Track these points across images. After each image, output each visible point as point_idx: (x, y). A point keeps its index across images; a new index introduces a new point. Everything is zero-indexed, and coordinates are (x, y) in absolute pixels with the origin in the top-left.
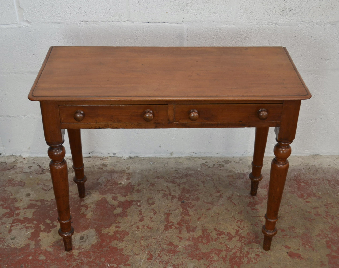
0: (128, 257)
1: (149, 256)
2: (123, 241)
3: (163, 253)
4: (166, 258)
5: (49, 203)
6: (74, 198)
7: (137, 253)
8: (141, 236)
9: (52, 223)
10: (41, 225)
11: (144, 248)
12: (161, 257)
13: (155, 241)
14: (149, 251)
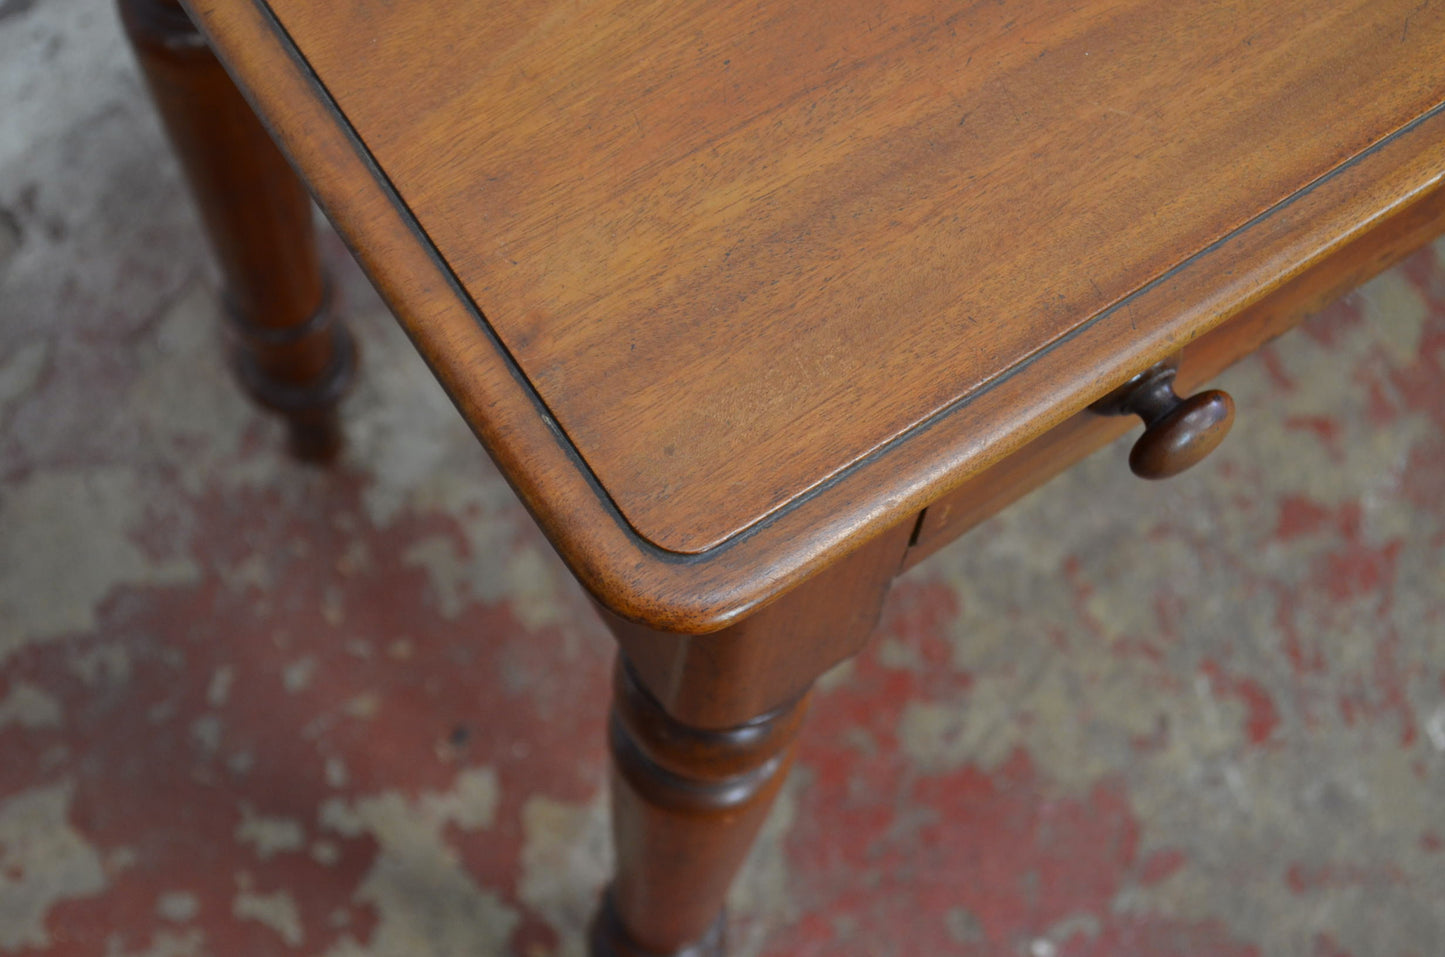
0: (1108, 794)
1: (1238, 708)
2: (963, 680)
3: (1305, 624)
4: (1354, 650)
5: (119, 659)
6: (273, 496)
7: (1141, 722)
8: (1048, 561)
9: (314, 831)
10: (249, 905)
11: (1152, 652)
12: (1319, 665)
13: (1176, 553)
14: (1209, 667)
